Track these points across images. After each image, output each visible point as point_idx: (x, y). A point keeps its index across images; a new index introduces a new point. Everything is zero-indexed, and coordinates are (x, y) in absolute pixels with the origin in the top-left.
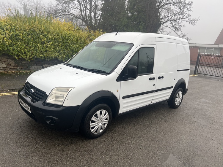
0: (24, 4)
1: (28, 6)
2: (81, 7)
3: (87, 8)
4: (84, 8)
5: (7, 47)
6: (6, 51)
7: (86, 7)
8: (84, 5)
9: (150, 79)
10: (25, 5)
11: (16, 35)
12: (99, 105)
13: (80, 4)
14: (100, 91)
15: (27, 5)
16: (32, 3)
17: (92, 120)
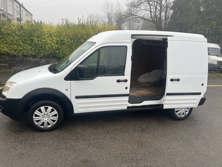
0: (108, 12)
1: (112, 14)
2: (150, 9)
3: (158, 9)
4: (155, 9)
5: (54, 50)
6: (54, 54)
7: (156, 8)
8: (155, 6)
9: (118, 81)
10: (109, 14)
11: (61, 41)
12: (44, 101)
13: (150, 5)
14: (43, 88)
15: (110, 13)
16: (115, 11)
17: (35, 114)
